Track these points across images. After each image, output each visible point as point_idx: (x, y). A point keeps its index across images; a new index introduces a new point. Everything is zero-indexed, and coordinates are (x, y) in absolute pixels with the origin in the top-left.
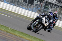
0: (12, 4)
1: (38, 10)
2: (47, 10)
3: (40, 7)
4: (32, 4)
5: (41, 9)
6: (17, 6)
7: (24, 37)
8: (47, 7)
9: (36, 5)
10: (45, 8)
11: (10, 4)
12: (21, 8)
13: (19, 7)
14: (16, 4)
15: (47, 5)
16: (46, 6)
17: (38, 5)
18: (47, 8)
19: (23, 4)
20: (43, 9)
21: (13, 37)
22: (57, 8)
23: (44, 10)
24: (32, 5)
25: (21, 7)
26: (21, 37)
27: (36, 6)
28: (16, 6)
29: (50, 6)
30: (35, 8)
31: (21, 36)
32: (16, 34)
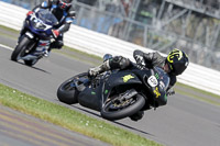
1: (115, 26)
2: (146, 26)
3: (119, 15)
4: (91, 4)
5: (125, 22)
7: (66, 121)
8: (147, 14)
10: (139, 17)
15: (146, 6)
16: (143, 13)
17: (115, 8)
18: (147, 17)
20: (133, 21)
21: (25, 122)
22: (180, 17)
23: (135, 26)
24: (93, 8)
26: (55, 123)
27: (106, 9)
29: (157, 12)
30: (102, 19)
31: (54, 117)
32: (37, 111)
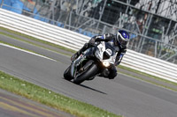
0: (56, 24)
1: (131, 40)
2: (157, 40)
3: (135, 32)
4: (113, 24)
5: (139, 37)
6: (71, 29)
7: (90, 116)
8: (157, 31)
9: (126, 25)
10: (151, 33)
11: (50, 22)
12: (82, 33)
13: (78, 31)
14: (68, 23)
15: (157, 25)
16: (154, 30)
17: (132, 26)
18: (157, 33)
19: (88, 22)
20: (146, 36)
23: (147, 40)
24: (114, 26)
25: (81, 30)
27: (124, 27)
28: (67, 28)
29: (166, 29)
31: (81, 113)
32: (68, 108)
